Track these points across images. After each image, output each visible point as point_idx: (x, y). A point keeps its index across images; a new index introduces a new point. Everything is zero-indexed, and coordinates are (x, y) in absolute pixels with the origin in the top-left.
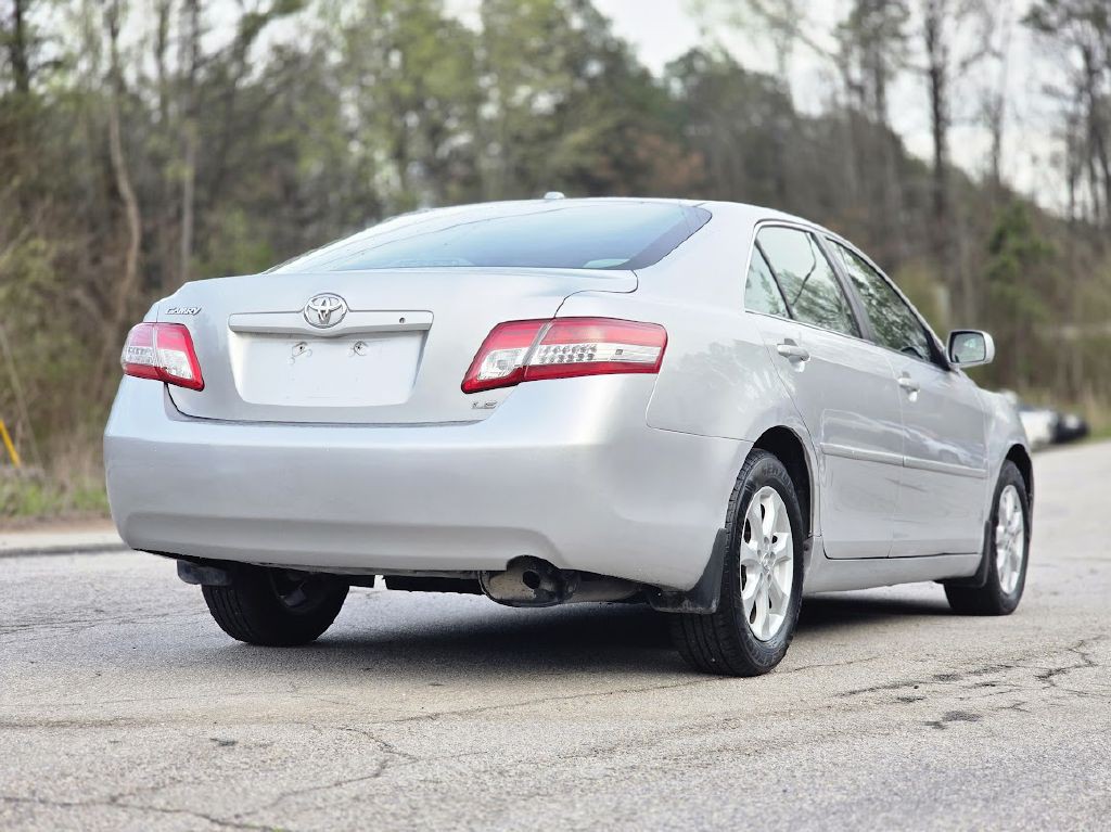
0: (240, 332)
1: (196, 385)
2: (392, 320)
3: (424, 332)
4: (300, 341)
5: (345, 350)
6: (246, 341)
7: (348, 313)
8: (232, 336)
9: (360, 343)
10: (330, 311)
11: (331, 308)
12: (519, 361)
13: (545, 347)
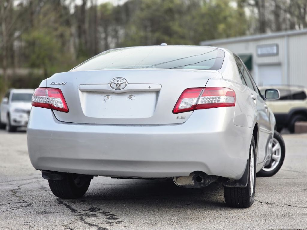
0: (83, 91)
1: (66, 110)
2: (146, 87)
3: (157, 92)
4: (107, 94)
5: (125, 98)
6: (85, 94)
7: (128, 85)
8: (80, 92)
9: (131, 95)
10: (121, 84)
11: (121, 83)
12: (194, 103)
13: (203, 97)
